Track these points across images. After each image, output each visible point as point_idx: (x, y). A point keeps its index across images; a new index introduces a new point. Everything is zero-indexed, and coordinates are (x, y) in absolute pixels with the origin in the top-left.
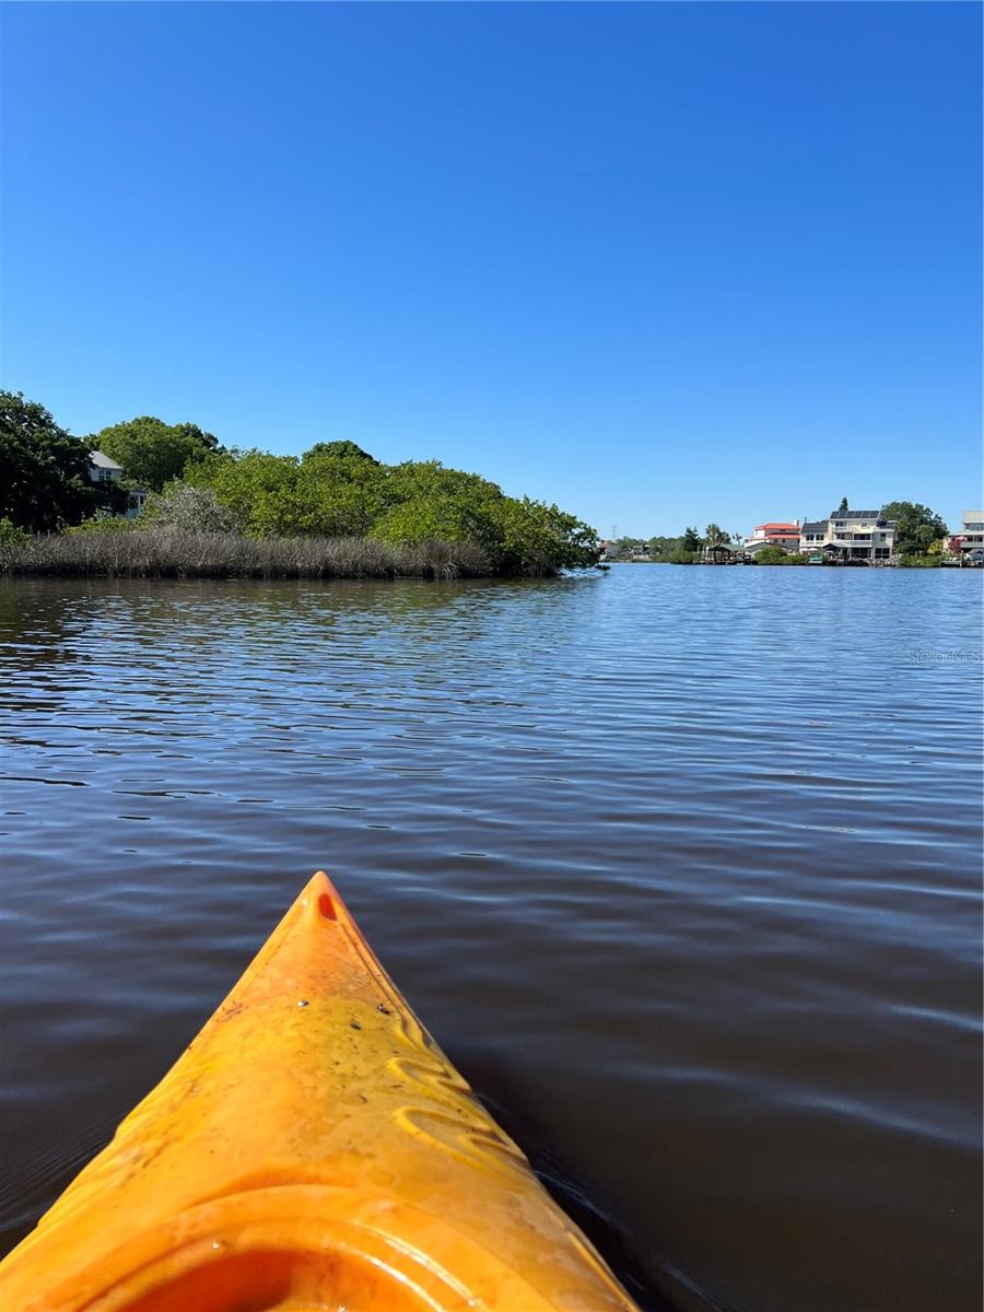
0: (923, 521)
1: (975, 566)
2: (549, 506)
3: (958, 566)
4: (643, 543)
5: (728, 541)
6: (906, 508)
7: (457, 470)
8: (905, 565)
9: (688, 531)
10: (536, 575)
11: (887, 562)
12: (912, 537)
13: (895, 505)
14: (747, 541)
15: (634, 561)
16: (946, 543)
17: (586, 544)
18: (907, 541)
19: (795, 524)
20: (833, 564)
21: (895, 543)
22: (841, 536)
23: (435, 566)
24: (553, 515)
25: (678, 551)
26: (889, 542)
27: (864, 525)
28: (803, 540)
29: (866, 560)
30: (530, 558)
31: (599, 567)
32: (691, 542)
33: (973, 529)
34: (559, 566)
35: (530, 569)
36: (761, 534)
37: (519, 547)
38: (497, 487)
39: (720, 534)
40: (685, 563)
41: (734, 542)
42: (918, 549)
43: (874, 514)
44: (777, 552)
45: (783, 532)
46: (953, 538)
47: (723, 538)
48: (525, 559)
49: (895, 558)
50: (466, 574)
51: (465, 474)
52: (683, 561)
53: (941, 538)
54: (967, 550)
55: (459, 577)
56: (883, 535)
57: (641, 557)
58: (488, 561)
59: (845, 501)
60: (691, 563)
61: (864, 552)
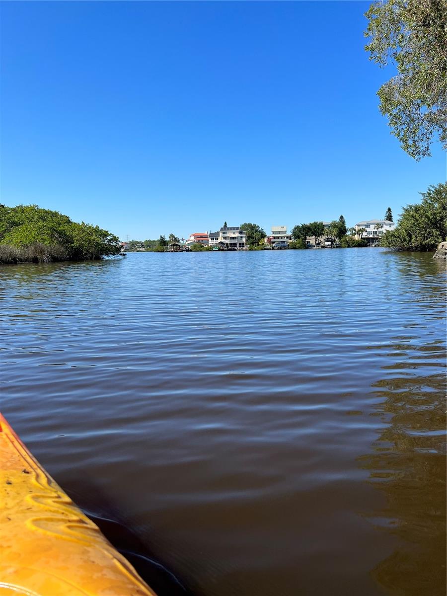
0: (256, 231)
1: (277, 249)
2: (95, 226)
3: (270, 249)
4: (141, 243)
5: (179, 241)
6: (250, 225)
7: (47, 209)
8: (251, 250)
9: (161, 237)
10: (91, 259)
11: (244, 248)
12: (253, 238)
13: (245, 224)
14: (187, 241)
15: (138, 251)
16: (266, 240)
17: (114, 244)
18: (251, 239)
19: (206, 233)
20: (223, 250)
21: (246, 240)
22: (225, 238)
23: (39, 257)
24: (97, 230)
25: (157, 246)
26: (244, 240)
27: (234, 233)
28: (210, 240)
29: (235, 248)
30: (87, 251)
31: (121, 254)
32: (163, 242)
33: (275, 234)
34: (102, 254)
35: (88, 256)
36: (193, 238)
38: (68, 217)
39: (175, 238)
40: (161, 252)
41: (181, 241)
42: (255, 243)
43: (237, 228)
44: (199, 246)
45: (201, 237)
46: (268, 238)
47: (176, 240)
48: (85, 252)
49: (247, 247)
50: (55, 260)
51: (51, 211)
52: (160, 250)
53: (264, 238)
54: (274, 243)
55: (52, 261)
56: (242, 237)
57: (141, 249)
58: (66, 253)
59: (226, 223)
60: (164, 252)
61: (234, 245)
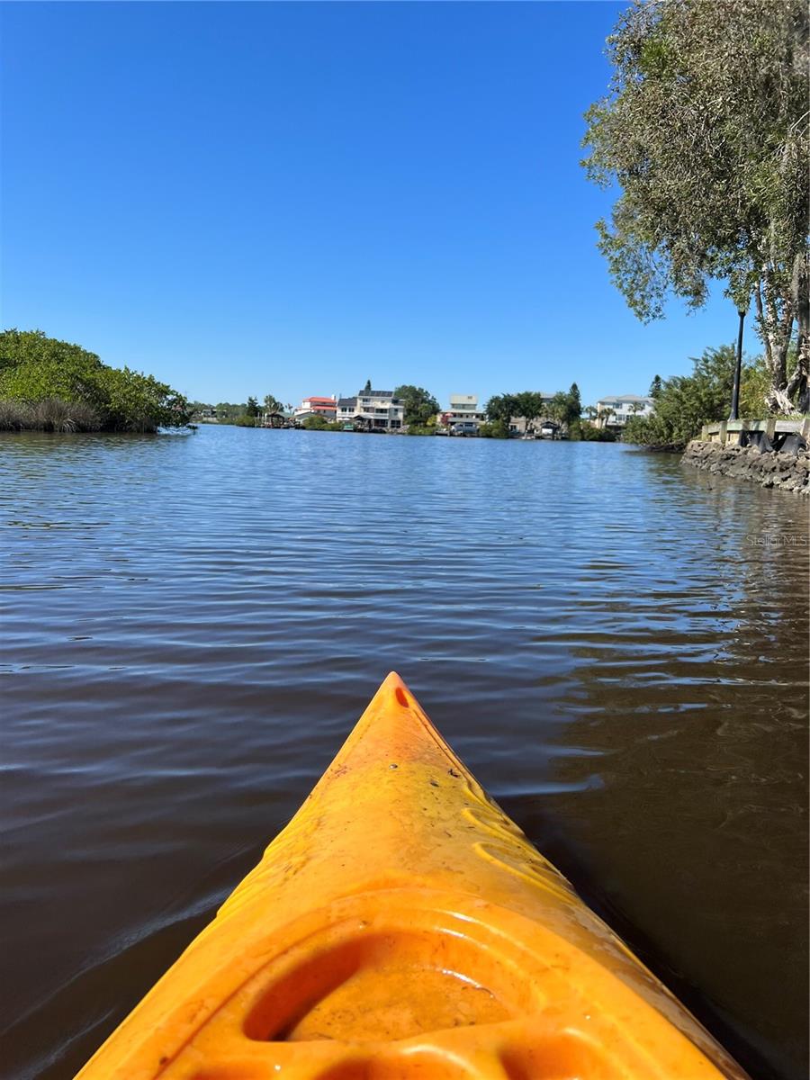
0: (424, 401)
1: (458, 436)
2: (147, 376)
3: (446, 435)
4: (211, 407)
5: (282, 410)
6: (412, 389)
7: (59, 340)
8: (411, 434)
9: (250, 400)
10: (138, 431)
11: (399, 430)
12: (416, 412)
13: (404, 387)
14: (296, 410)
15: (204, 422)
16: (439, 418)
18: (413, 415)
19: (333, 398)
20: (361, 431)
21: (405, 417)
22: (367, 410)
23: (56, 422)
24: (151, 383)
25: (241, 417)
26: (400, 416)
27: (383, 402)
28: (339, 412)
29: (384, 429)
30: (133, 417)
31: (189, 427)
32: (253, 410)
33: (457, 408)
34: (158, 425)
35: (133, 426)
36: (307, 405)
37: (122, 409)
38: (96, 357)
39: (276, 404)
40: (249, 426)
41: (286, 410)
42: (420, 422)
43: (389, 394)
44: (319, 421)
45: (324, 404)
46: (444, 414)
47: (278, 406)
48: (128, 418)
49: (404, 428)
50: (82, 429)
51: (67, 344)
52: (247, 424)
53: (436, 414)
54: (453, 424)
55: (77, 431)
56: (396, 410)
58: (98, 418)
59: (369, 383)
60: (253, 426)
61: (382, 423)
